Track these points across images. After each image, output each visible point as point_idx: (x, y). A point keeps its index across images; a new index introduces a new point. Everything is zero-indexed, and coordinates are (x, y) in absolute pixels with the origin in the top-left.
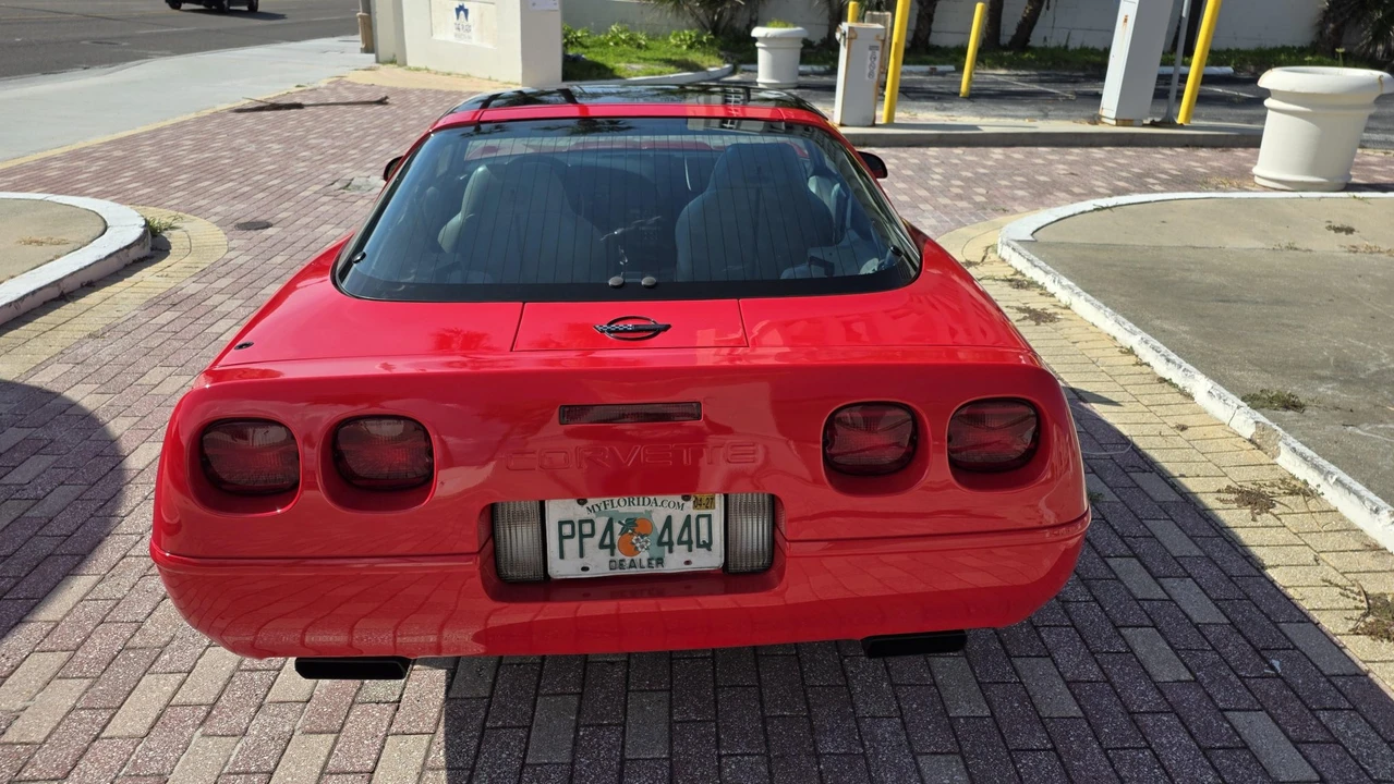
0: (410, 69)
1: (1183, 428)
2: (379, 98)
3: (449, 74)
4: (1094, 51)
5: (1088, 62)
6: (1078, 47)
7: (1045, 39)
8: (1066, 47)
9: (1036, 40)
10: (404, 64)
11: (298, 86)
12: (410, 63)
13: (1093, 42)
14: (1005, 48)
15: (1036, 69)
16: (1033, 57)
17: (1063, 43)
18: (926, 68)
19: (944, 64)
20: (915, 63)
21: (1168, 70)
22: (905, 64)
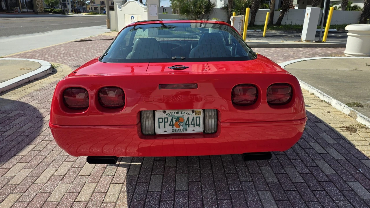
1: (329, 112)
4: (298, 26)
5: (297, 28)
6: (294, 24)
7: (285, 23)
8: (291, 25)
9: (283, 23)
10: (118, 31)
11: (91, 36)
13: (298, 23)
14: (275, 25)
15: (283, 30)
16: (282, 27)
17: (290, 24)
18: (253, 30)
19: (258, 29)
20: (250, 29)
21: (319, 30)
22: (248, 29)
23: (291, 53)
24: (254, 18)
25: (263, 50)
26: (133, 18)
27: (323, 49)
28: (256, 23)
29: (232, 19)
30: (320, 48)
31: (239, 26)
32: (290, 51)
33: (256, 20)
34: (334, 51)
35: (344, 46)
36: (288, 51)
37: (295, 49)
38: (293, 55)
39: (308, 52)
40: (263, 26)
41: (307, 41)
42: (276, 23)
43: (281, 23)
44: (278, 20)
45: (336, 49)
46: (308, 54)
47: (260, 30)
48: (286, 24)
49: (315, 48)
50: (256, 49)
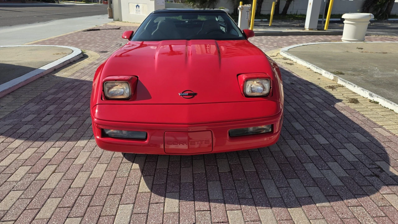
0: (123, 22)
1: (319, 79)
2: (118, 28)
3: (134, 23)
4: (304, 15)
5: (302, 18)
6: (300, 14)
10: (121, 21)
11: (96, 26)
12: (123, 21)
13: (303, 13)
14: (280, 14)
16: (288, 17)
17: (296, 13)
18: (260, 20)
19: (264, 19)
20: (257, 19)
21: (321, 20)
22: (255, 19)
23: (295, 40)
24: (261, 7)
25: (269, 38)
26: (138, 7)
27: (324, 37)
28: (263, 12)
29: (240, 8)
30: (322, 36)
31: (246, 15)
32: (295, 38)
33: (262, 9)
34: (333, 38)
35: (341, 33)
36: (292, 38)
37: (299, 37)
38: (297, 41)
39: (310, 39)
40: (269, 15)
41: (310, 29)
42: (282, 12)
43: (287, 13)
44: (284, 10)
45: (336, 37)
46: (311, 40)
47: (267, 20)
48: (292, 13)
49: (317, 36)
50: (263, 37)
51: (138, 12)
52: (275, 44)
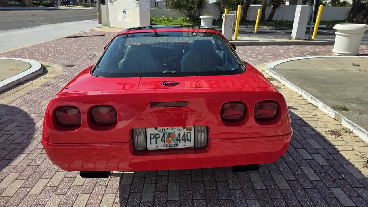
0: (111, 27)
1: (316, 115)
2: (103, 35)
3: (121, 29)
4: (289, 22)
5: (288, 24)
6: (285, 20)
7: (276, 19)
9: (274, 19)
10: (109, 26)
11: (82, 32)
13: (289, 19)
14: (266, 21)
15: (274, 26)
16: (273, 23)
17: (281, 20)
18: (245, 26)
19: (250, 25)
20: (242, 25)
21: (309, 26)
22: (240, 25)
23: (282, 51)
24: (246, 13)
25: (254, 48)
26: (124, 13)
27: (312, 47)
28: (249, 19)
29: (224, 17)
30: (310, 46)
31: (230, 24)
32: (281, 49)
33: (247, 15)
34: (322, 49)
35: (332, 44)
36: (279, 49)
37: (285, 47)
38: (283, 53)
39: (298, 50)
40: (255, 21)
41: (297, 39)
42: (267, 18)
43: (272, 19)
44: (270, 15)
45: (325, 47)
46: (298, 52)
47: (252, 26)
49: (304, 46)
50: (247, 47)
51: (124, 18)
52: (260, 57)
